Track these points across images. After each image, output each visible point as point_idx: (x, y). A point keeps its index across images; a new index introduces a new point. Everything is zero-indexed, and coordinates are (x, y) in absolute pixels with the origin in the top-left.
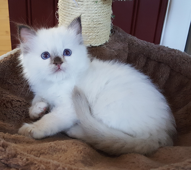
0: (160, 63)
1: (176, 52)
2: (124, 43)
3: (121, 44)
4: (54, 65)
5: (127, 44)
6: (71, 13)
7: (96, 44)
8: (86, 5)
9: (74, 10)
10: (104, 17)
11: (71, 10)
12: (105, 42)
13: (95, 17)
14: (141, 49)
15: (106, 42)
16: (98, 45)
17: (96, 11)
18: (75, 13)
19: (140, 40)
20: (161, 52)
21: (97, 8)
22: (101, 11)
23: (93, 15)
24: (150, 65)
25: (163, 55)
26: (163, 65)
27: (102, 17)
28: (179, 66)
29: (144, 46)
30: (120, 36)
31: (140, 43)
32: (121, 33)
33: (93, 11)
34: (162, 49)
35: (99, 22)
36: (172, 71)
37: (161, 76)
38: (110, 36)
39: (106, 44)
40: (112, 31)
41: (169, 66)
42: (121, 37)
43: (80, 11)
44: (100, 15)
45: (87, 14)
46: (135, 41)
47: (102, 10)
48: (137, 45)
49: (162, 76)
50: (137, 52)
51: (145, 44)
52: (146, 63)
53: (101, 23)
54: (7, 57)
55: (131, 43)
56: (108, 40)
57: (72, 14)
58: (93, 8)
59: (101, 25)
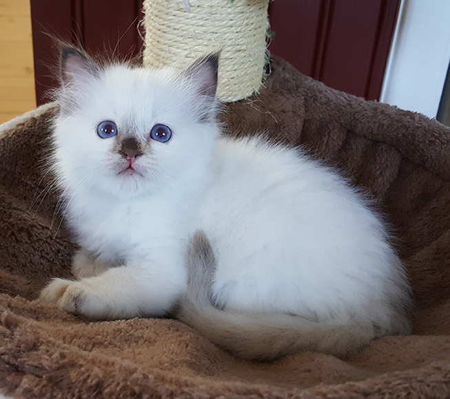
0: (376, 142)
1: (414, 120)
2: (295, 97)
3: (288, 99)
4: (120, 156)
5: (303, 97)
6: (172, 24)
7: (230, 98)
8: (208, 6)
9: (181, 19)
10: (249, 36)
11: (174, 17)
12: (251, 94)
13: (228, 34)
14: (333, 109)
15: (254, 93)
16: (234, 100)
17: (232, 22)
18: (182, 25)
19: (333, 90)
20: (380, 117)
21: (233, 15)
22: (242, 21)
23: (225, 29)
24: (354, 147)
25: (384, 125)
26: (384, 148)
27: (245, 34)
28: (420, 150)
29: (342, 104)
30: (285, 80)
31: (332, 98)
32: (289, 74)
33: (225, 22)
34: (382, 112)
35: (238, 47)
36: (404, 162)
37: (378, 173)
38: (263, 79)
39: (253, 97)
40: (267, 67)
41: (397, 149)
42: (289, 81)
43: (195, 22)
44: (240, 32)
45: (210, 28)
46: (321, 92)
47: (244, 19)
48: (324, 100)
49: (381, 172)
50: (325, 116)
51: (344, 100)
52: (346, 143)
53: (242, 48)
54: (23, 124)
55: (311, 97)
56: (258, 88)
57: (176, 27)
58: (225, 15)
59: (243, 54)
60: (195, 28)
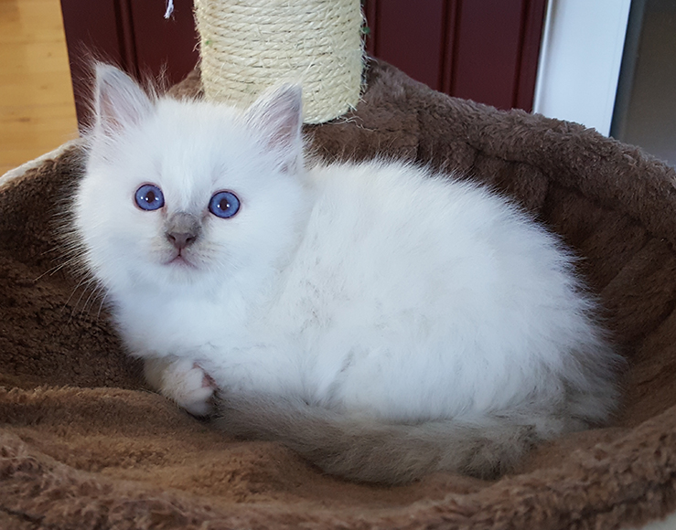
2: (406, 110)
3: (396, 114)
5: (415, 110)
7: (316, 118)
10: (335, 34)
12: (345, 111)
13: (305, 33)
15: (349, 111)
21: (310, 6)
23: (301, 26)
25: (522, 139)
26: (524, 169)
27: (329, 31)
28: (572, 170)
29: (467, 113)
35: (321, 49)
36: (551, 187)
38: (361, 91)
43: (260, 18)
44: (322, 28)
45: (281, 25)
47: (326, 11)
50: (445, 132)
51: (471, 110)
53: (326, 51)
60: (261, 27)
